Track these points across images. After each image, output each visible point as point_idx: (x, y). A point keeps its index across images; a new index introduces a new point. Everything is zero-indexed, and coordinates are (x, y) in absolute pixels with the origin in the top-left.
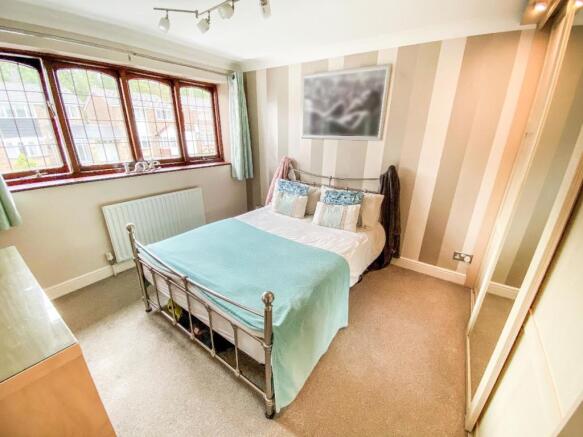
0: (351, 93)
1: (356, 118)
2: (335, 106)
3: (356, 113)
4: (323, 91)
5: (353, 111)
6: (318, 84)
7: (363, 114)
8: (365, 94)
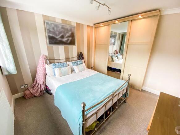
0: (66, 32)
1: (68, 40)
2: (61, 35)
3: (68, 38)
4: (55, 29)
5: (67, 37)
6: (53, 25)
7: (70, 38)
8: (70, 33)
